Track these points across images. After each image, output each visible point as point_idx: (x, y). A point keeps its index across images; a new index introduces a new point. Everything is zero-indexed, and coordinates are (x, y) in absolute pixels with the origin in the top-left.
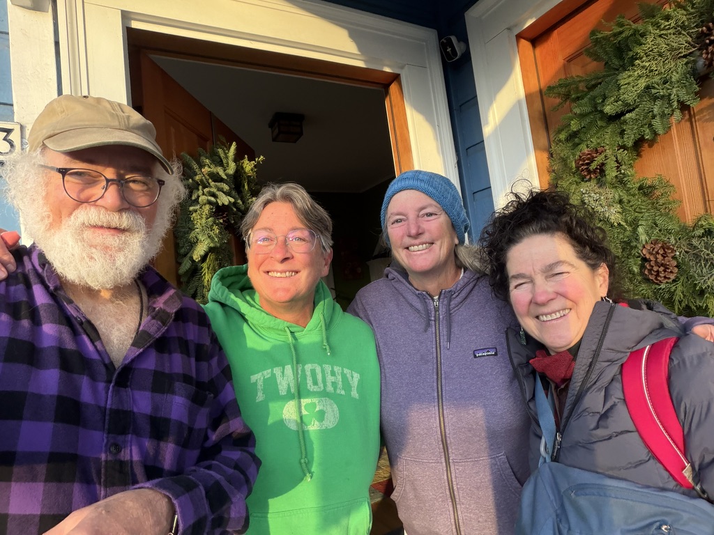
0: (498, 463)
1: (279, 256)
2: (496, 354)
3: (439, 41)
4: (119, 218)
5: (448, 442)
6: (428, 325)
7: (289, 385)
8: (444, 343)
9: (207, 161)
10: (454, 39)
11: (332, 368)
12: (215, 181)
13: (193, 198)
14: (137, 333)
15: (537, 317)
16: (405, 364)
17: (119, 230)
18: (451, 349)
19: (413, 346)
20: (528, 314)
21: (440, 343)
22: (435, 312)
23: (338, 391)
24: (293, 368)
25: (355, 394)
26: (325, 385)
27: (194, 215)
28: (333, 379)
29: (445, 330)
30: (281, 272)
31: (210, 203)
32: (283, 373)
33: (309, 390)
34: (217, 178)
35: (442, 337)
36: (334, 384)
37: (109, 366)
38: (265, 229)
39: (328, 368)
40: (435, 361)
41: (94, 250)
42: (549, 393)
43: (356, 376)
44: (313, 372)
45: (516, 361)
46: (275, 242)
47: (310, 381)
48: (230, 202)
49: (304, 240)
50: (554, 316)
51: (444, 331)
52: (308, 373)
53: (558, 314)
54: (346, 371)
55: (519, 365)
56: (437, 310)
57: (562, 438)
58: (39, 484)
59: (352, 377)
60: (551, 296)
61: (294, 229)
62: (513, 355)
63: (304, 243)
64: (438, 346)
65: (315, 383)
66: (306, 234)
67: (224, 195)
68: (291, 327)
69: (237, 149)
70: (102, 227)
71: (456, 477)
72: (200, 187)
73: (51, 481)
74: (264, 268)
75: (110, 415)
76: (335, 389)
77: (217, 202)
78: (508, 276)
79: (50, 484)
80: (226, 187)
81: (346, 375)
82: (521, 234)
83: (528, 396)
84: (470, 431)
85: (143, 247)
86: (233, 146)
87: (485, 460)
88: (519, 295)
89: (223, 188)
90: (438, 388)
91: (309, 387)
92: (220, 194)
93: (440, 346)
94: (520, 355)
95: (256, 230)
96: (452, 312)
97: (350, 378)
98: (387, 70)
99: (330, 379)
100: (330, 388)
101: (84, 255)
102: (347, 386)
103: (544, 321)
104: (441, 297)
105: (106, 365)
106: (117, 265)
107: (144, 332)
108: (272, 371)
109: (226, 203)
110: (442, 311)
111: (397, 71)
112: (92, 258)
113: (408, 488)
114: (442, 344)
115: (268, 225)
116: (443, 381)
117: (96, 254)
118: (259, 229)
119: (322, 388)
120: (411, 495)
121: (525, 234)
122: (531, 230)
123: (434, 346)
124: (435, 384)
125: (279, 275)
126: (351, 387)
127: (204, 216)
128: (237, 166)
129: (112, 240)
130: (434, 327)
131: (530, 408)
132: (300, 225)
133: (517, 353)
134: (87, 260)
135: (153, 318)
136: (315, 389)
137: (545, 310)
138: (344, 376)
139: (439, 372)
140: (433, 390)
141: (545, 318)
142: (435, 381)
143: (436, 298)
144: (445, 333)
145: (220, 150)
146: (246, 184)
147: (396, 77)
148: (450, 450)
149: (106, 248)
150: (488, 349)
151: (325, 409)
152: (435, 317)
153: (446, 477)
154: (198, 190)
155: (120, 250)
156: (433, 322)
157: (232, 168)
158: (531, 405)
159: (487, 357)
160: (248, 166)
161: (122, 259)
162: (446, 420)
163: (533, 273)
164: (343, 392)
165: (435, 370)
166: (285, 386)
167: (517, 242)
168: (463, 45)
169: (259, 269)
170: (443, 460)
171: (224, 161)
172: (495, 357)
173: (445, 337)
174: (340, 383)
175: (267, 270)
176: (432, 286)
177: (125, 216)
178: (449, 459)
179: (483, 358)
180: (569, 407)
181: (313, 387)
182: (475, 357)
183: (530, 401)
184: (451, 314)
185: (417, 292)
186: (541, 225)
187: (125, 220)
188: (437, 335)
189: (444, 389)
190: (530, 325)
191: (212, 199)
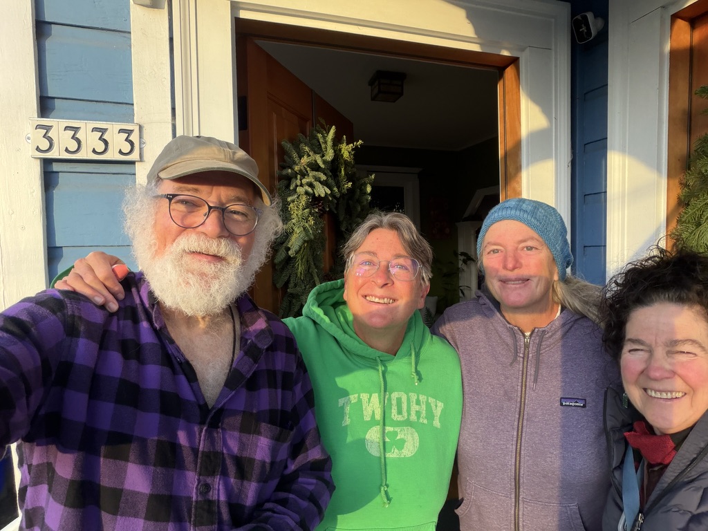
0: (569, 512)
1: (380, 281)
2: (584, 406)
3: (572, 18)
4: (218, 245)
5: (521, 481)
6: (515, 360)
7: (373, 412)
8: (530, 383)
9: (307, 148)
10: (590, 16)
11: (418, 396)
12: (313, 170)
13: (291, 188)
14: (230, 369)
15: (645, 390)
16: (487, 396)
17: (217, 258)
18: (537, 391)
19: (498, 379)
20: (636, 383)
21: (526, 382)
22: (525, 349)
23: (421, 420)
24: (379, 396)
25: (437, 423)
26: (409, 414)
27: (291, 205)
28: (417, 408)
29: (533, 369)
30: (379, 298)
31: (307, 193)
32: (369, 399)
33: (393, 420)
34: (315, 167)
35: (528, 377)
36: (418, 413)
37: (203, 407)
38: (369, 253)
39: (414, 397)
40: (519, 400)
41: (190, 275)
42: (640, 468)
43: (440, 405)
44: (399, 401)
45: (609, 424)
46: (377, 267)
47: (394, 411)
48: (326, 193)
49: (406, 269)
50: (664, 395)
51: (531, 371)
52: (394, 402)
53: (669, 394)
54: (431, 400)
55: (612, 428)
56: (527, 346)
57: (643, 520)
58: (140, 520)
59: (436, 406)
60: (667, 375)
61: (398, 256)
62: (608, 417)
63: (405, 271)
64: (524, 385)
65: (400, 412)
66: (408, 263)
67: (320, 186)
68: (381, 357)
69: (336, 133)
70: (200, 253)
71: (523, 514)
72: (299, 177)
73: (149, 520)
74: (363, 292)
75: (202, 457)
76: (419, 417)
77: (314, 192)
78: (624, 337)
79: (149, 523)
80: (323, 177)
81: (430, 404)
82: (654, 298)
83: (615, 463)
84: (544, 477)
85: (238, 277)
86: (332, 130)
87: (555, 506)
88: (631, 360)
89: (320, 178)
90: (518, 426)
91: (393, 416)
92: (317, 184)
93: (526, 385)
94: (616, 419)
95: (360, 253)
96: (541, 352)
97: (434, 407)
98: (505, 53)
99: (415, 408)
100: (413, 417)
101: (180, 280)
102: (430, 416)
103: (651, 396)
104: (534, 335)
105: (200, 406)
106: (211, 291)
107: (236, 370)
108: (359, 396)
109: (323, 195)
110: (532, 349)
111: (515, 55)
112: (188, 283)
113: (473, 510)
114: (528, 384)
115: (372, 249)
116: (525, 422)
117: (193, 280)
118: (364, 253)
119: (406, 417)
120: (475, 518)
121: (658, 298)
122: (667, 296)
123: (520, 384)
124: (516, 423)
125: (377, 300)
126: (434, 416)
127: (301, 207)
128: (335, 151)
129: (209, 268)
130: (521, 364)
131: (615, 477)
132: (403, 253)
133: (612, 416)
134: (183, 285)
135: (246, 353)
136: (399, 418)
137: (657, 385)
138: (428, 405)
139: (522, 413)
140: (513, 428)
141: (653, 394)
142: (517, 420)
143: (528, 334)
144: (533, 372)
145: (320, 135)
146: (343, 169)
147: (514, 61)
148: (521, 489)
149: (202, 275)
150: (576, 400)
151: (406, 437)
152: (524, 354)
153: (513, 512)
154: (297, 179)
155: (215, 277)
156: (522, 359)
157: (330, 155)
158: (617, 474)
159: (574, 408)
160: (346, 150)
161: (217, 286)
162: (522, 460)
163: (654, 343)
164: (425, 422)
165: (518, 409)
166: (370, 413)
167: (647, 305)
168: (600, 22)
169: (357, 293)
170: (513, 496)
171: (323, 146)
172: (583, 409)
173: (532, 377)
174: (424, 412)
175: (366, 293)
176: (524, 321)
177: (223, 242)
178: (519, 496)
179: (570, 408)
180: (658, 492)
181: (397, 416)
182: (561, 404)
183: (615, 468)
184: (540, 354)
185: (508, 325)
186: (680, 294)
187: (223, 248)
188: (524, 373)
189: (524, 430)
190: (634, 394)
191: (310, 190)
